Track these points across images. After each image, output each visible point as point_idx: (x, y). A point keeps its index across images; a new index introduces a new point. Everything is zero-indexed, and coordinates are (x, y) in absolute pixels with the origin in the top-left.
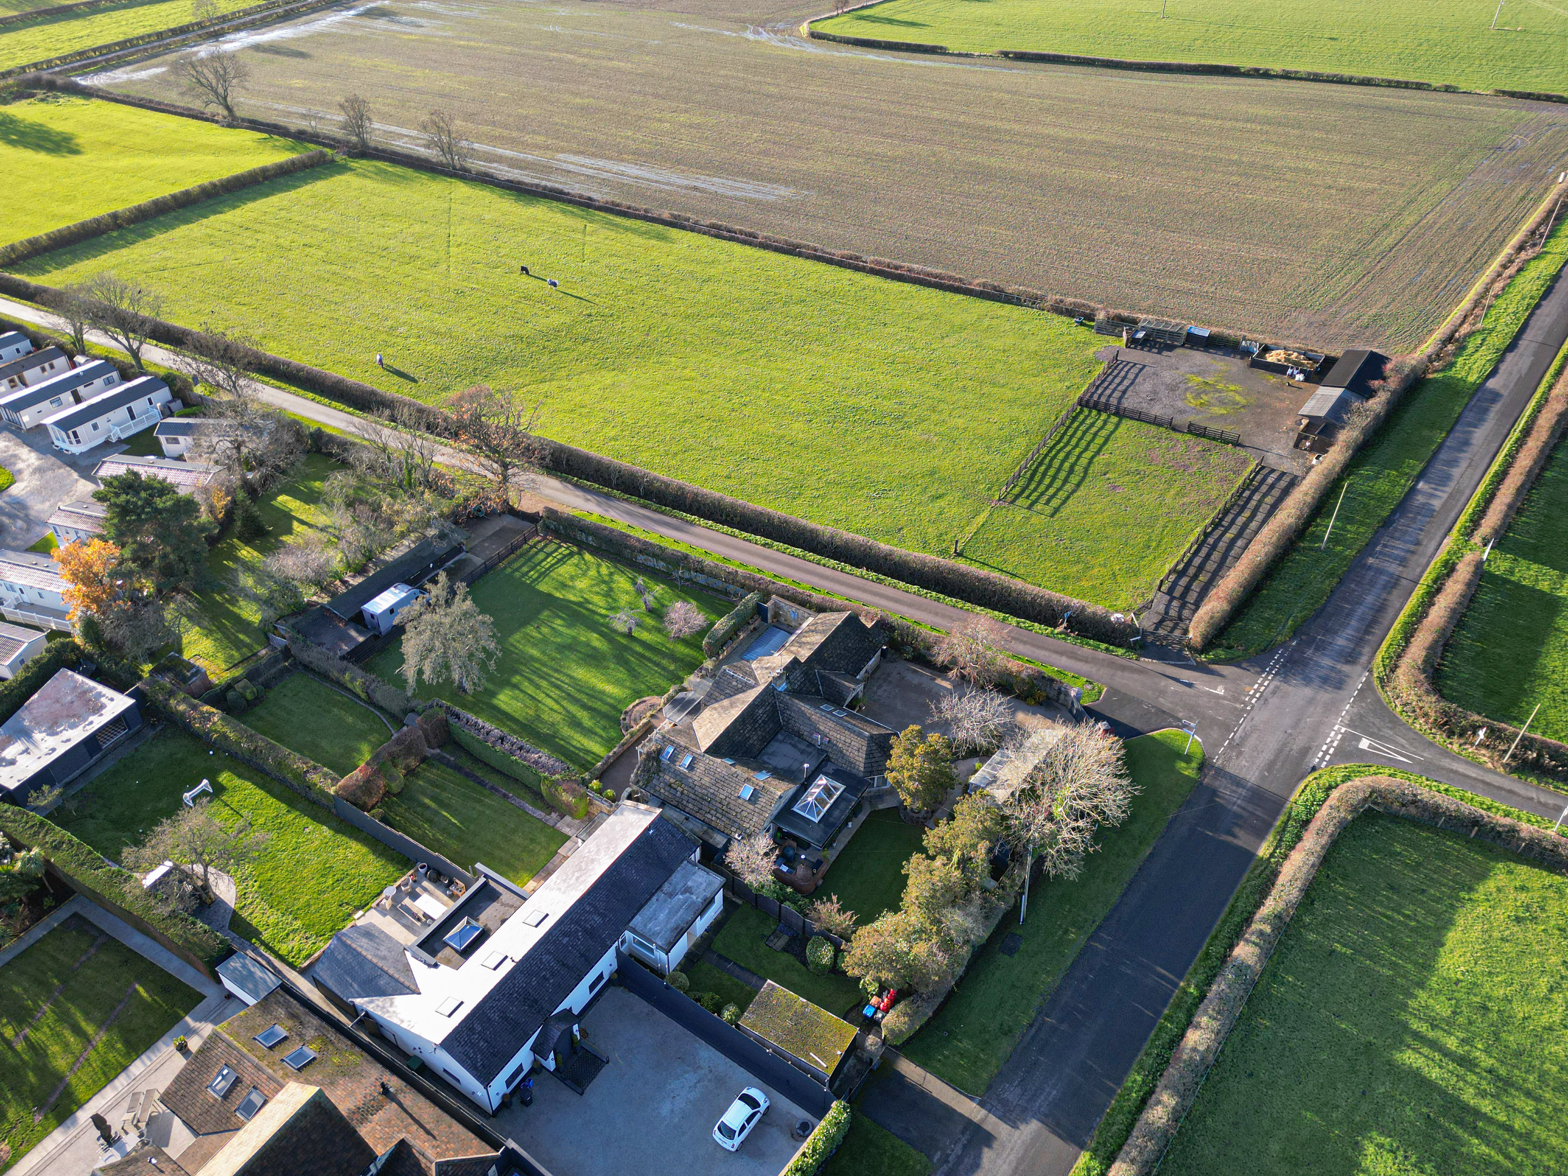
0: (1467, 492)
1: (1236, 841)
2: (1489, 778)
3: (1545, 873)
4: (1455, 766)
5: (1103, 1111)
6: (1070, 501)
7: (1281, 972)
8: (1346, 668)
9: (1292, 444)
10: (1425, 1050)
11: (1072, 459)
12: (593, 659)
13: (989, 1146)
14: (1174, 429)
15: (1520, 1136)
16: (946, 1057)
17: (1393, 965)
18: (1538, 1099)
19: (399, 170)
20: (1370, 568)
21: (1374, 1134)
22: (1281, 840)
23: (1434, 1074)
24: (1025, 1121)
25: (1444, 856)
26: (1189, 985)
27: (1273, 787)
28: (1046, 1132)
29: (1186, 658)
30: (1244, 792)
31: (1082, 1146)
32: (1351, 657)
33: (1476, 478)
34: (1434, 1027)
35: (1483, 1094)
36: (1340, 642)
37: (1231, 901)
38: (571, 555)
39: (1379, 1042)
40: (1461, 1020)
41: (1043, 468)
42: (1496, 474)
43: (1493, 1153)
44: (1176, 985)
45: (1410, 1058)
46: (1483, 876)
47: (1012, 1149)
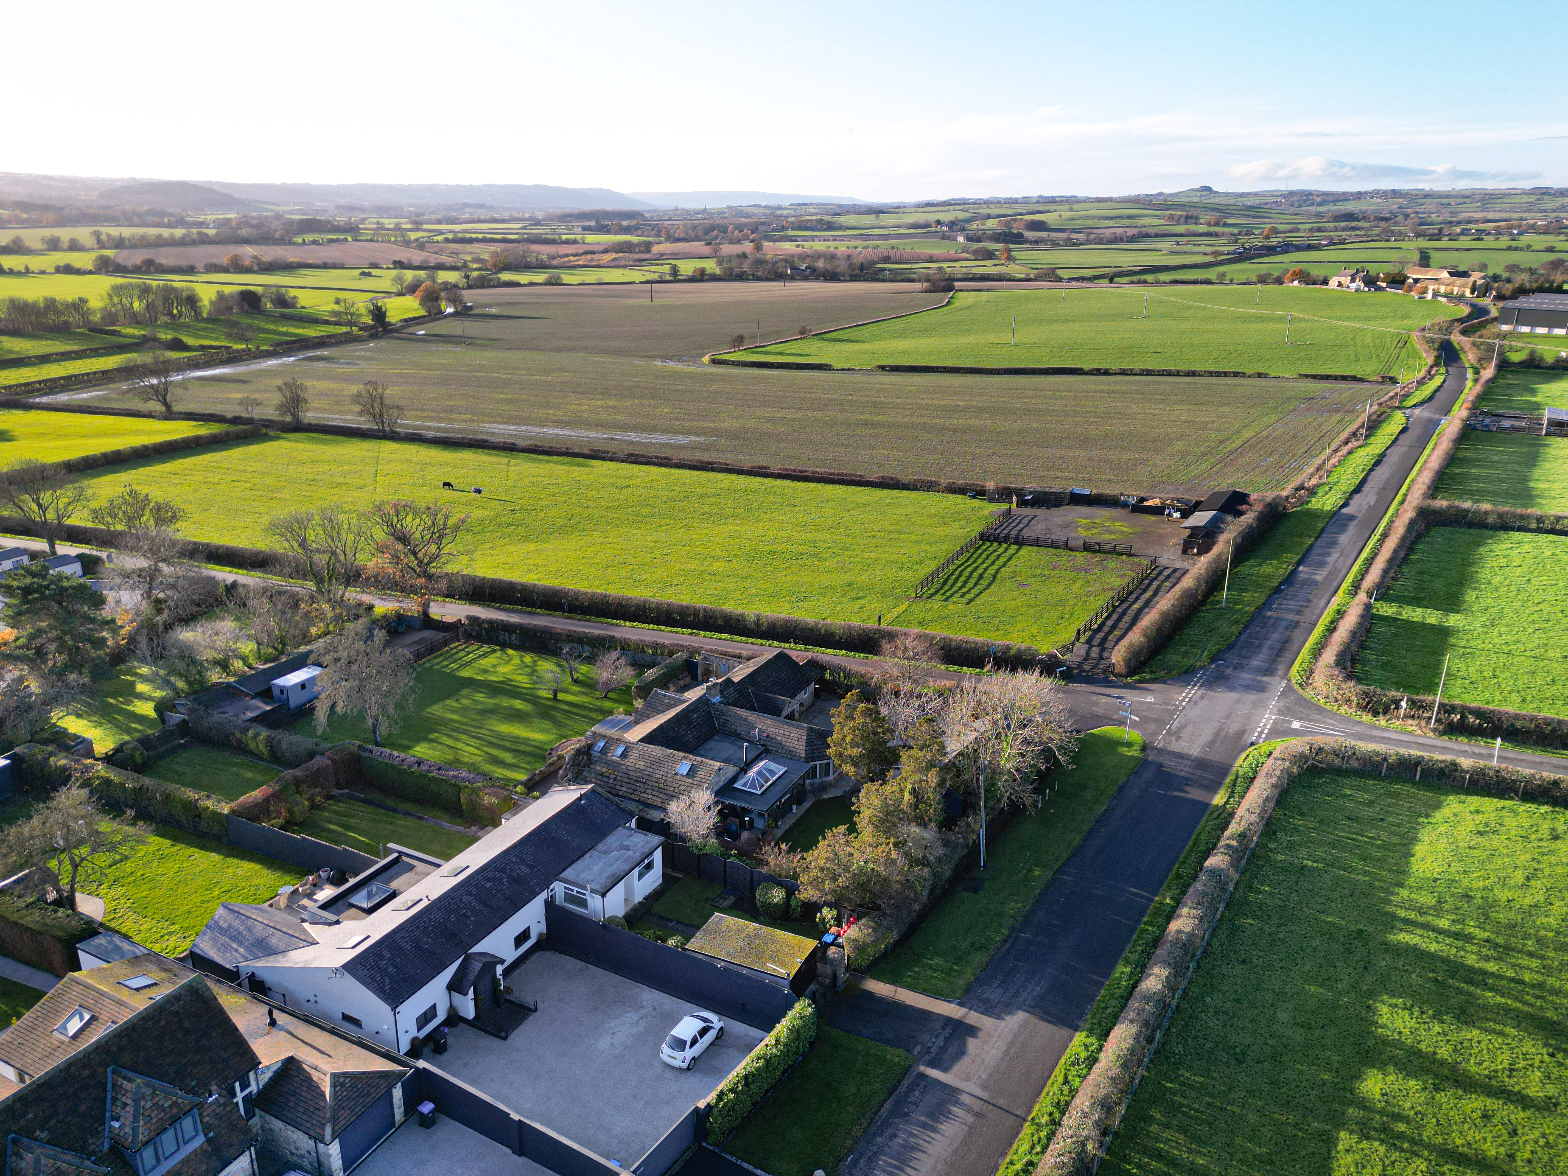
0: (1344, 571)
1: (1188, 796)
2: (1421, 740)
3: (1495, 800)
4: (1386, 734)
5: (1093, 999)
6: (983, 594)
7: (1256, 885)
8: (1265, 679)
9: (1180, 552)
10: (1419, 931)
11: (980, 571)
12: (517, 717)
13: (974, 1036)
14: (1071, 549)
15: (1534, 986)
16: (919, 973)
17: (1368, 873)
18: (1543, 958)
19: (330, 437)
20: (1270, 617)
21: (1385, 997)
22: (1232, 792)
23: (1433, 947)
24: (1010, 1013)
25: (1397, 796)
26: (1165, 898)
27: (1216, 756)
28: (1034, 1020)
29: (1112, 681)
30: (1189, 762)
31: (1076, 1029)
32: (1269, 671)
33: (1349, 562)
34: (1422, 914)
35: (1487, 959)
36: (1256, 662)
37: (1194, 837)
38: (494, 651)
39: (1371, 929)
40: (1447, 906)
41: (953, 577)
42: (1366, 559)
43: (1509, 1002)
44: (1152, 900)
45: (1404, 937)
46: (1438, 806)
47: (999, 1037)
